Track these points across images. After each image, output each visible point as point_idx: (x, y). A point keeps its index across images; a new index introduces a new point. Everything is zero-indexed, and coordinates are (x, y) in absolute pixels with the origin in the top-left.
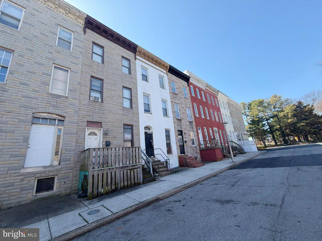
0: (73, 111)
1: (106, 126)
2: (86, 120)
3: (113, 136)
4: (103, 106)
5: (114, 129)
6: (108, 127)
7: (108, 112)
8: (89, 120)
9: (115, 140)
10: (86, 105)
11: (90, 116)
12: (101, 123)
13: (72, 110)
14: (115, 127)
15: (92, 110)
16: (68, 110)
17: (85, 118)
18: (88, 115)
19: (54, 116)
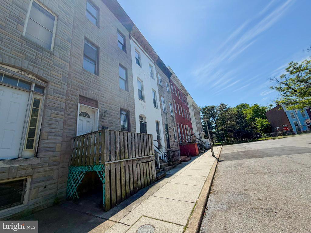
0: (61, 76)
1: (103, 108)
2: (78, 93)
3: (110, 121)
4: (99, 81)
7: (105, 89)
8: (82, 95)
9: (113, 126)
11: (84, 89)
12: (97, 101)
14: (112, 110)
17: (77, 90)
18: (81, 87)
19: (30, 76)
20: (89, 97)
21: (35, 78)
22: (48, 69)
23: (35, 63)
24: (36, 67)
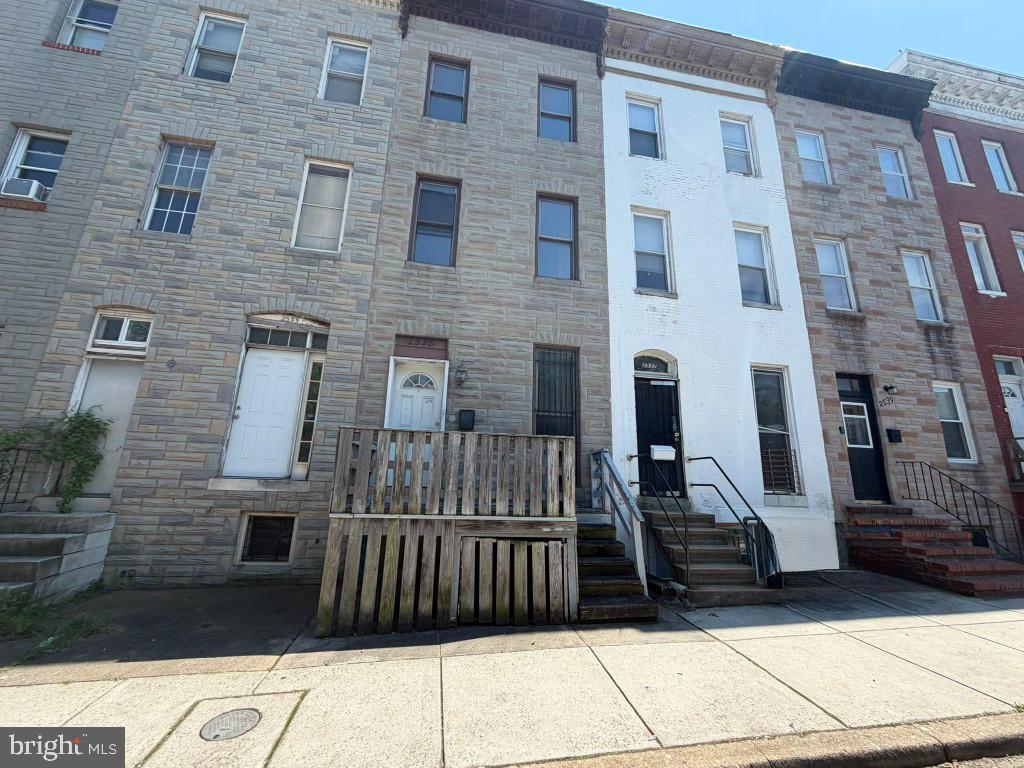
0: (354, 302)
1: (465, 355)
2: (392, 330)
3: (488, 393)
4: (455, 279)
5: (494, 364)
6: (472, 354)
7: (474, 298)
8: (403, 332)
9: (499, 407)
10: (394, 279)
11: (407, 317)
12: (446, 341)
13: (352, 298)
14: (500, 356)
15: (416, 293)
16: (337, 300)
17: (389, 323)
18: (400, 314)
19: (301, 321)
20: (424, 333)
21: (309, 323)
22: (328, 295)
23: (306, 292)
24: (307, 300)
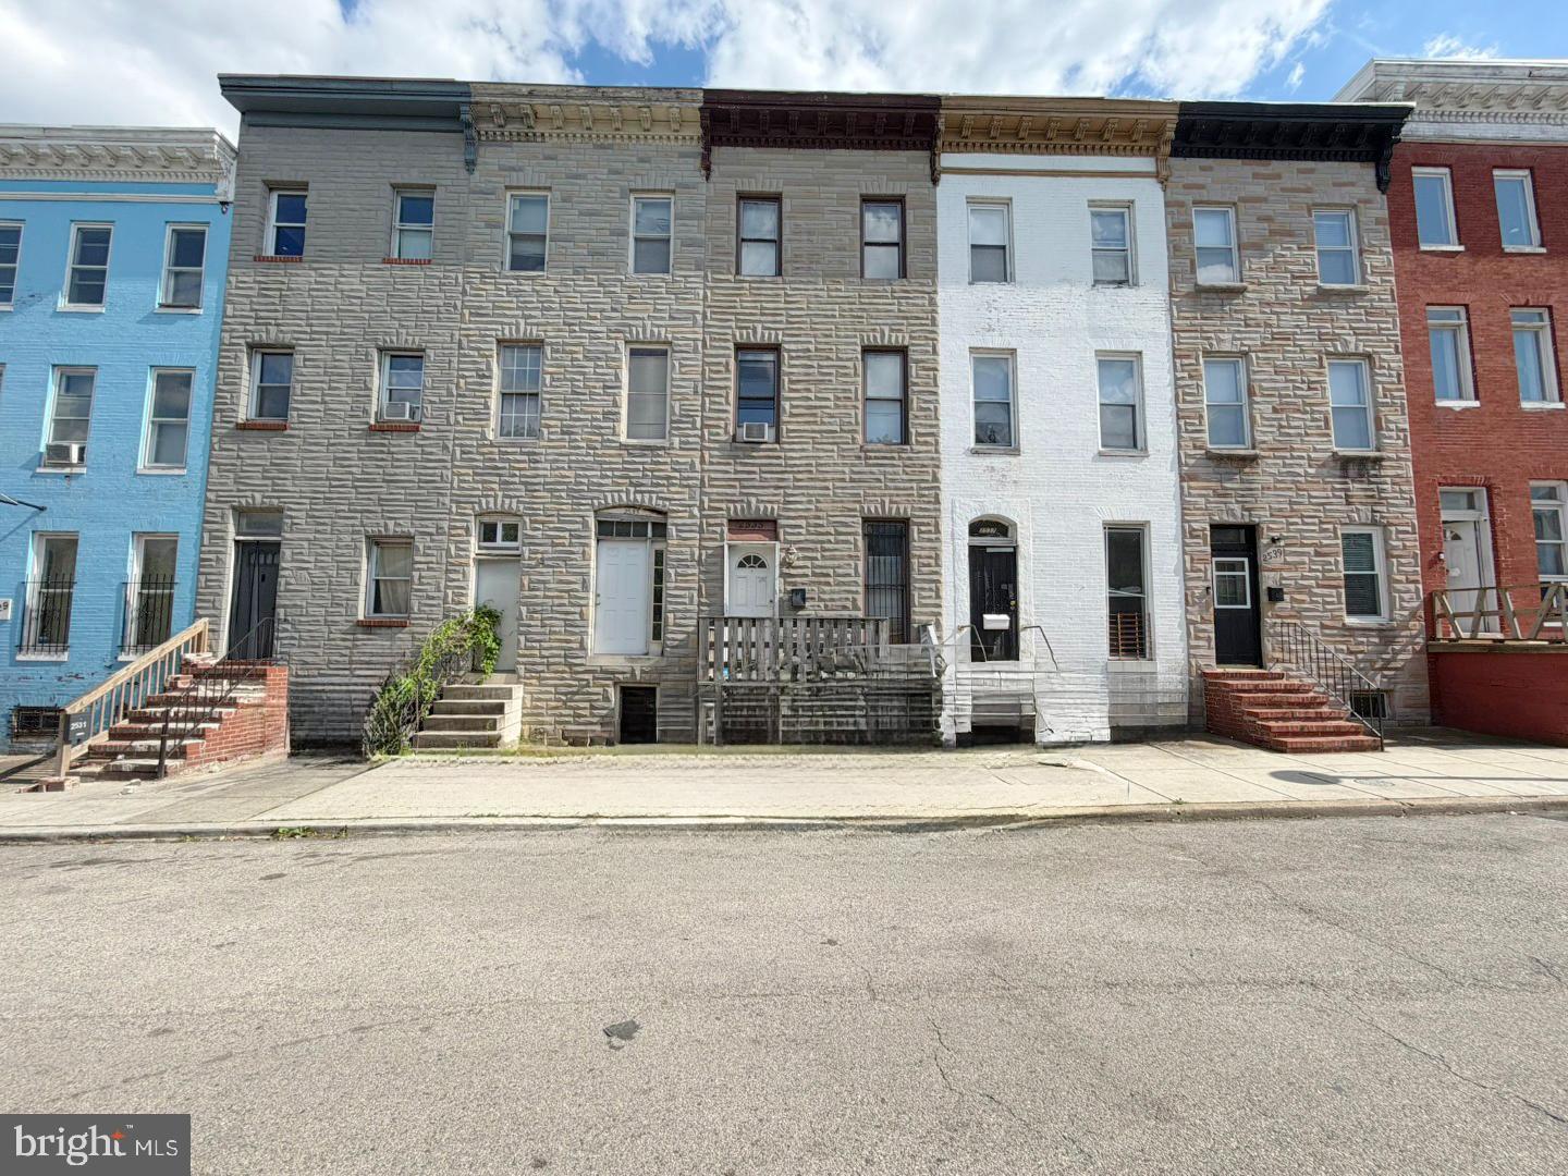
0: (686, 490)
1: (794, 534)
2: (724, 516)
3: (818, 570)
4: (780, 457)
5: (822, 542)
6: (800, 534)
7: (797, 476)
8: (734, 516)
9: (829, 584)
10: (721, 463)
11: (736, 502)
12: (775, 522)
13: (685, 486)
14: (827, 533)
15: (740, 476)
16: (670, 489)
17: (721, 509)
18: (729, 498)
19: (641, 512)
20: (753, 515)
21: (648, 513)
22: (663, 485)
23: (643, 485)
24: (645, 492)
